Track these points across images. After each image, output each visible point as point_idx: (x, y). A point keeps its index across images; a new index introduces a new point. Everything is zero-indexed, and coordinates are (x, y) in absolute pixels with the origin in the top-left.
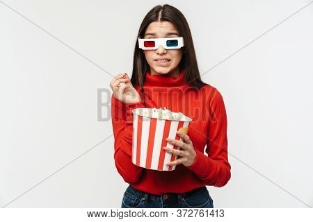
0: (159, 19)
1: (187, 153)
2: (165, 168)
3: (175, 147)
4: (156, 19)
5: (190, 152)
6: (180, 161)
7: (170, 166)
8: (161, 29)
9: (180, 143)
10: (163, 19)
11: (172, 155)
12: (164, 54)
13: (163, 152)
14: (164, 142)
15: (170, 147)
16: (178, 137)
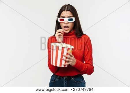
0: (66, 10)
1: (71, 60)
2: (63, 66)
3: (67, 58)
4: (64, 10)
5: (73, 60)
6: (69, 63)
7: (65, 66)
8: (66, 14)
9: (68, 56)
10: (67, 10)
11: (65, 61)
12: (67, 24)
13: (61, 60)
14: (62, 56)
15: (64, 58)
16: (67, 54)
